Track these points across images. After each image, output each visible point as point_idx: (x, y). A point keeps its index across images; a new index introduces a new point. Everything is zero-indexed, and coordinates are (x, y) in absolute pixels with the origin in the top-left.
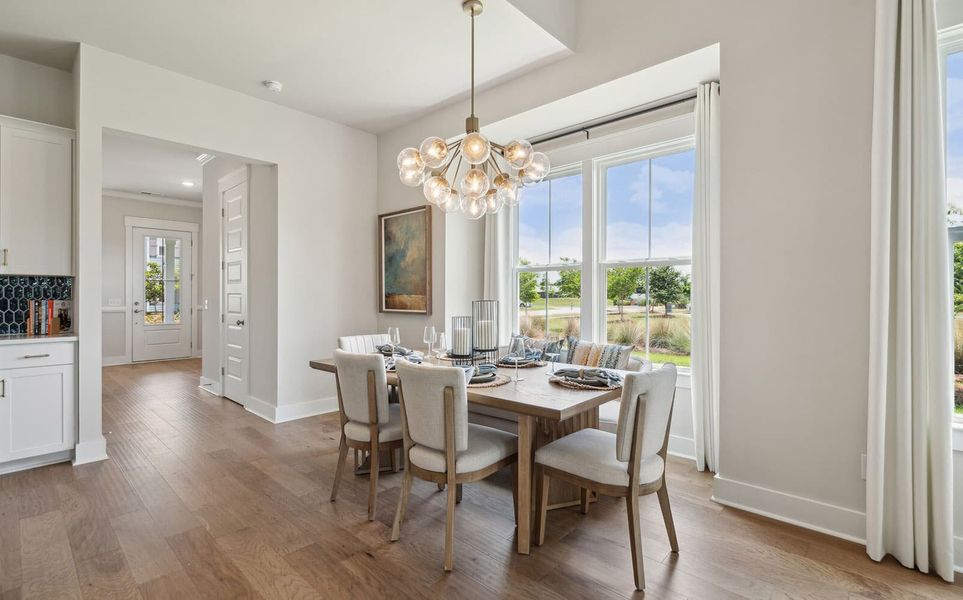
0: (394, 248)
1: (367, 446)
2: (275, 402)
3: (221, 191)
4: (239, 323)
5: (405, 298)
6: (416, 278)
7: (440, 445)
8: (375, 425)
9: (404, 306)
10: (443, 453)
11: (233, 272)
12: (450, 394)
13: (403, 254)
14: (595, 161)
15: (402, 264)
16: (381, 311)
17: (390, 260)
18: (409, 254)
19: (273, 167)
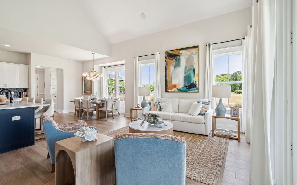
0: (85, 83)
1: (79, 110)
2: (63, 110)
3: (50, 71)
4: (55, 96)
5: (87, 92)
6: (89, 88)
7: (86, 108)
8: (79, 107)
9: (87, 93)
10: (87, 109)
11: (53, 87)
12: (87, 102)
13: (87, 84)
14: (117, 71)
15: (87, 86)
16: (83, 94)
17: (85, 85)
18: (88, 84)
19: (63, 69)
